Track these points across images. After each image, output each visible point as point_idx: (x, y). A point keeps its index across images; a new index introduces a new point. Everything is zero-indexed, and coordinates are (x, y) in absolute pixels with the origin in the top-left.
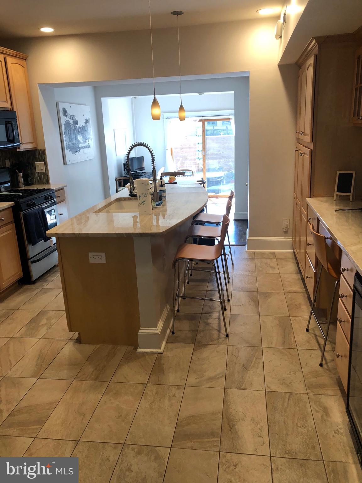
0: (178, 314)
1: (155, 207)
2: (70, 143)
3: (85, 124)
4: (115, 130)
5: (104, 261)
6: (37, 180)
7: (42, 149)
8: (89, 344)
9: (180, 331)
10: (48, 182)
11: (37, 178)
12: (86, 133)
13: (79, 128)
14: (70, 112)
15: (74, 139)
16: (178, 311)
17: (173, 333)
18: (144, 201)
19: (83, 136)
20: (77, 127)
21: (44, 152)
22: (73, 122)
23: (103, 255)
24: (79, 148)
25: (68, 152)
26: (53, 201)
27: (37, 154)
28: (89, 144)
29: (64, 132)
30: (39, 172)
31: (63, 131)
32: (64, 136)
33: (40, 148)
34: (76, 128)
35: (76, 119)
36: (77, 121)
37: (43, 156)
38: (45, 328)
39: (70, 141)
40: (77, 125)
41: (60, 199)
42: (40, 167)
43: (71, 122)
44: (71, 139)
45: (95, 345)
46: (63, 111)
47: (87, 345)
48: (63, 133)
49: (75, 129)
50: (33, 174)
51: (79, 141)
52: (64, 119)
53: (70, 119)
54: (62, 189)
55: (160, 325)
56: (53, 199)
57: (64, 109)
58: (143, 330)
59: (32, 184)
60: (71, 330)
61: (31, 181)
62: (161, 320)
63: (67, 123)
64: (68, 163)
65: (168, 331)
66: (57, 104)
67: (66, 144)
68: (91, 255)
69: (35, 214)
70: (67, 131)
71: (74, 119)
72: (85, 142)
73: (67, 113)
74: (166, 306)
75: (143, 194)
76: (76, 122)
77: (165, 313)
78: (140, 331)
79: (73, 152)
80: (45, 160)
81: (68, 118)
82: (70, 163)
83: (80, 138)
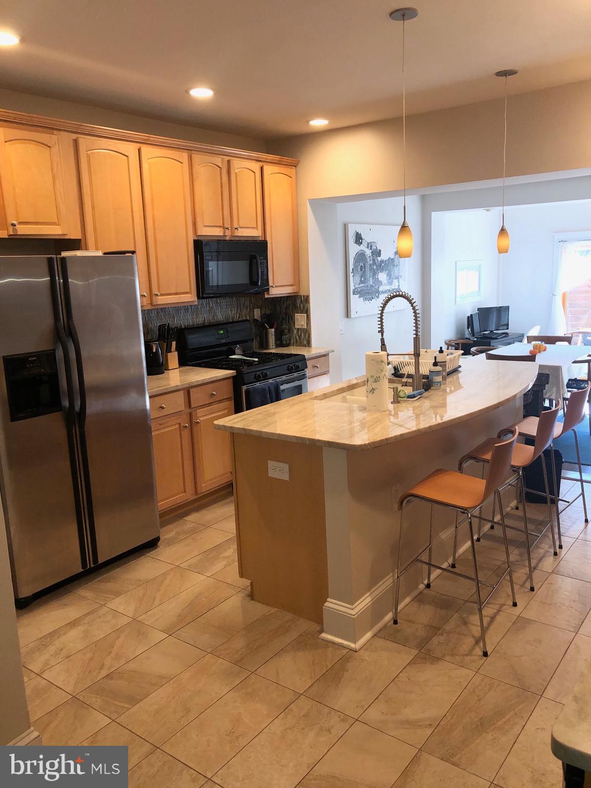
0: (427, 591)
1: (406, 399)
2: (362, 285)
3: (395, 255)
4: (457, 262)
5: (286, 477)
6: (295, 341)
7: (306, 294)
8: (263, 604)
9: (410, 621)
10: (309, 344)
11: (296, 336)
12: (396, 269)
13: (382, 261)
14: (367, 238)
15: (371, 279)
16: (428, 586)
17: (395, 622)
18: (373, 389)
19: (389, 275)
20: (379, 260)
21: (307, 299)
22: (372, 252)
23: (286, 467)
24: (378, 292)
25: (355, 299)
26: (301, 373)
27: (299, 302)
28: (399, 286)
29: (353, 269)
30: (298, 329)
31: (351, 266)
32: (351, 275)
33: (302, 293)
34: (376, 261)
35: (379, 248)
36: (380, 251)
37: (306, 306)
39: (361, 282)
40: (380, 256)
41: (317, 371)
42: (300, 320)
43: (368, 252)
44: (365, 279)
45: (270, 608)
46: (354, 237)
47: (260, 605)
48: (351, 271)
49: (374, 263)
50: (290, 330)
51: (380, 283)
52: (354, 249)
53: (368, 247)
54: (325, 355)
55: (365, 602)
56: (304, 370)
57: (357, 233)
58: (331, 604)
59: (288, 345)
60: (242, 575)
61: (286, 341)
62: (368, 594)
63: (361, 256)
64: (353, 314)
65: (389, 616)
66: (345, 227)
67: (354, 286)
68: (271, 464)
69: (263, 390)
70: (359, 266)
71: (374, 247)
72: (391, 283)
73: (362, 239)
74: (393, 571)
75: (372, 377)
76: (377, 253)
77: (387, 583)
78: (327, 604)
79: (365, 299)
80: (307, 312)
81: (363, 247)
82: (358, 315)
83: (382, 276)
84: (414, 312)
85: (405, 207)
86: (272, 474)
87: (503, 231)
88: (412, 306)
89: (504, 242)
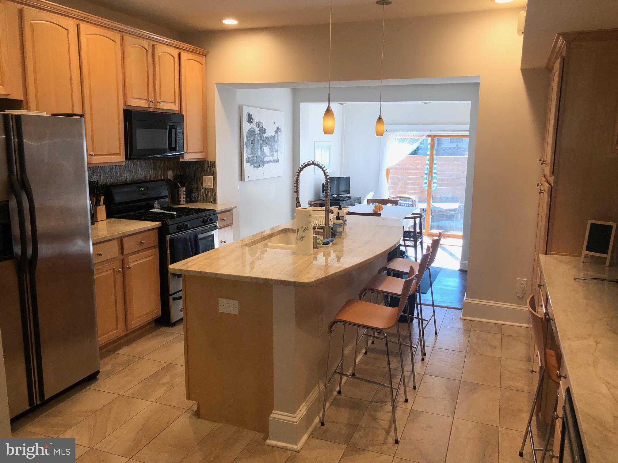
0: (339, 397)
2: (252, 155)
3: (275, 133)
4: (316, 142)
5: (236, 312)
6: (202, 197)
7: (213, 160)
8: (209, 420)
9: (333, 422)
10: (215, 201)
11: (203, 194)
12: (276, 144)
13: (267, 138)
14: (256, 118)
15: (259, 151)
16: (340, 392)
17: (323, 424)
18: (302, 237)
19: (271, 149)
20: (264, 137)
21: (213, 164)
22: (259, 130)
23: (236, 303)
24: (263, 161)
25: (248, 167)
26: (213, 225)
27: (206, 166)
28: (278, 158)
29: (246, 142)
30: (205, 188)
31: (245, 140)
32: (245, 147)
33: (210, 159)
34: (262, 137)
35: (264, 127)
36: (265, 129)
37: (212, 170)
38: (165, 388)
39: (252, 153)
40: (265, 134)
41: (224, 223)
42: (207, 181)
43: (257, 130)
44: (254, 151)
45: (215, 424)
46: (247, 117)
47: (207, 422)
48: (245, 143)
49: (261, 139)
50: (198, 189)
51: (265, 155)
52: (247, 127)
53: (256, 126)
54: (230, 211)
55: (303, 410)
56: (215, 222)
57: (249, 114)
58: (276, 415)
59: (196, 202)
60: (189, 397)
61: (195, 198)
62: (304, 404)
63: (251, 132)
64: (246, 179)
65: (317, 420)
66: (240, 108)
67: (247, 156)
68: (221, 301)
69: (185, 239)
70: (250, 141)
71: (261, 126)
72: (272, 155)
73: (252, 119)
74: (318, 383)
75: (302, 227)
76: (263, 131)
77: (314, 394)
78: (272, 415)
79: (255, 167)
80: (214, 174)
81: (253, 126)
82: (249, 179)
83: (266, 149)
84: (325, 178)
85: (329, 94)
86: (221, 309)
87: (380, 119)
88: (324, 172)
89: (381, 128)
